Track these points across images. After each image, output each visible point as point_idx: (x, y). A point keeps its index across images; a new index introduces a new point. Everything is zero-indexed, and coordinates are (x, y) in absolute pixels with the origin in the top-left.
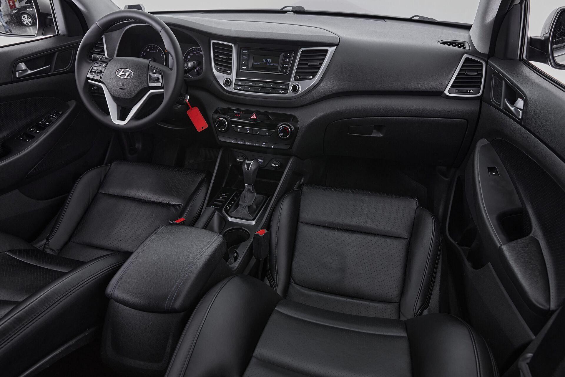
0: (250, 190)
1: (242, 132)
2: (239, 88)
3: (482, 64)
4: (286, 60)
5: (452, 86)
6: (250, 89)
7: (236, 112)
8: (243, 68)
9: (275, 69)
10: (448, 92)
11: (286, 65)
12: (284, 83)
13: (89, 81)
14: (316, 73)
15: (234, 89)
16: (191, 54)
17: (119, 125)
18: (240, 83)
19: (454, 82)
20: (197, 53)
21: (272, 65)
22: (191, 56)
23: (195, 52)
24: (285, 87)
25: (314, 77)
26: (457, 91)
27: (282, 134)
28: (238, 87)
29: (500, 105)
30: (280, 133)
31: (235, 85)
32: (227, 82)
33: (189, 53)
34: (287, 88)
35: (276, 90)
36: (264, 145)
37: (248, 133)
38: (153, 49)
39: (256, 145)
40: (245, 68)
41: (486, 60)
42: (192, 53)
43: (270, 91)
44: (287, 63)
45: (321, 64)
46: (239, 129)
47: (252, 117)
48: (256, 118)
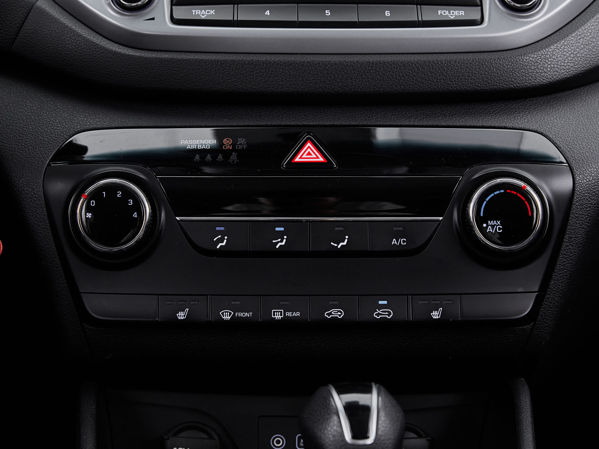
1: (247, 249)
6: (268, 13)
15: (175, 21)
27: (492, 225)
28: (196, 12)
31: (174, 3)
35: (419, 13)
39: (337, 313)
43: (387, 14)
46: (223, 234)
47: (297, 159)
48: (321, 159)
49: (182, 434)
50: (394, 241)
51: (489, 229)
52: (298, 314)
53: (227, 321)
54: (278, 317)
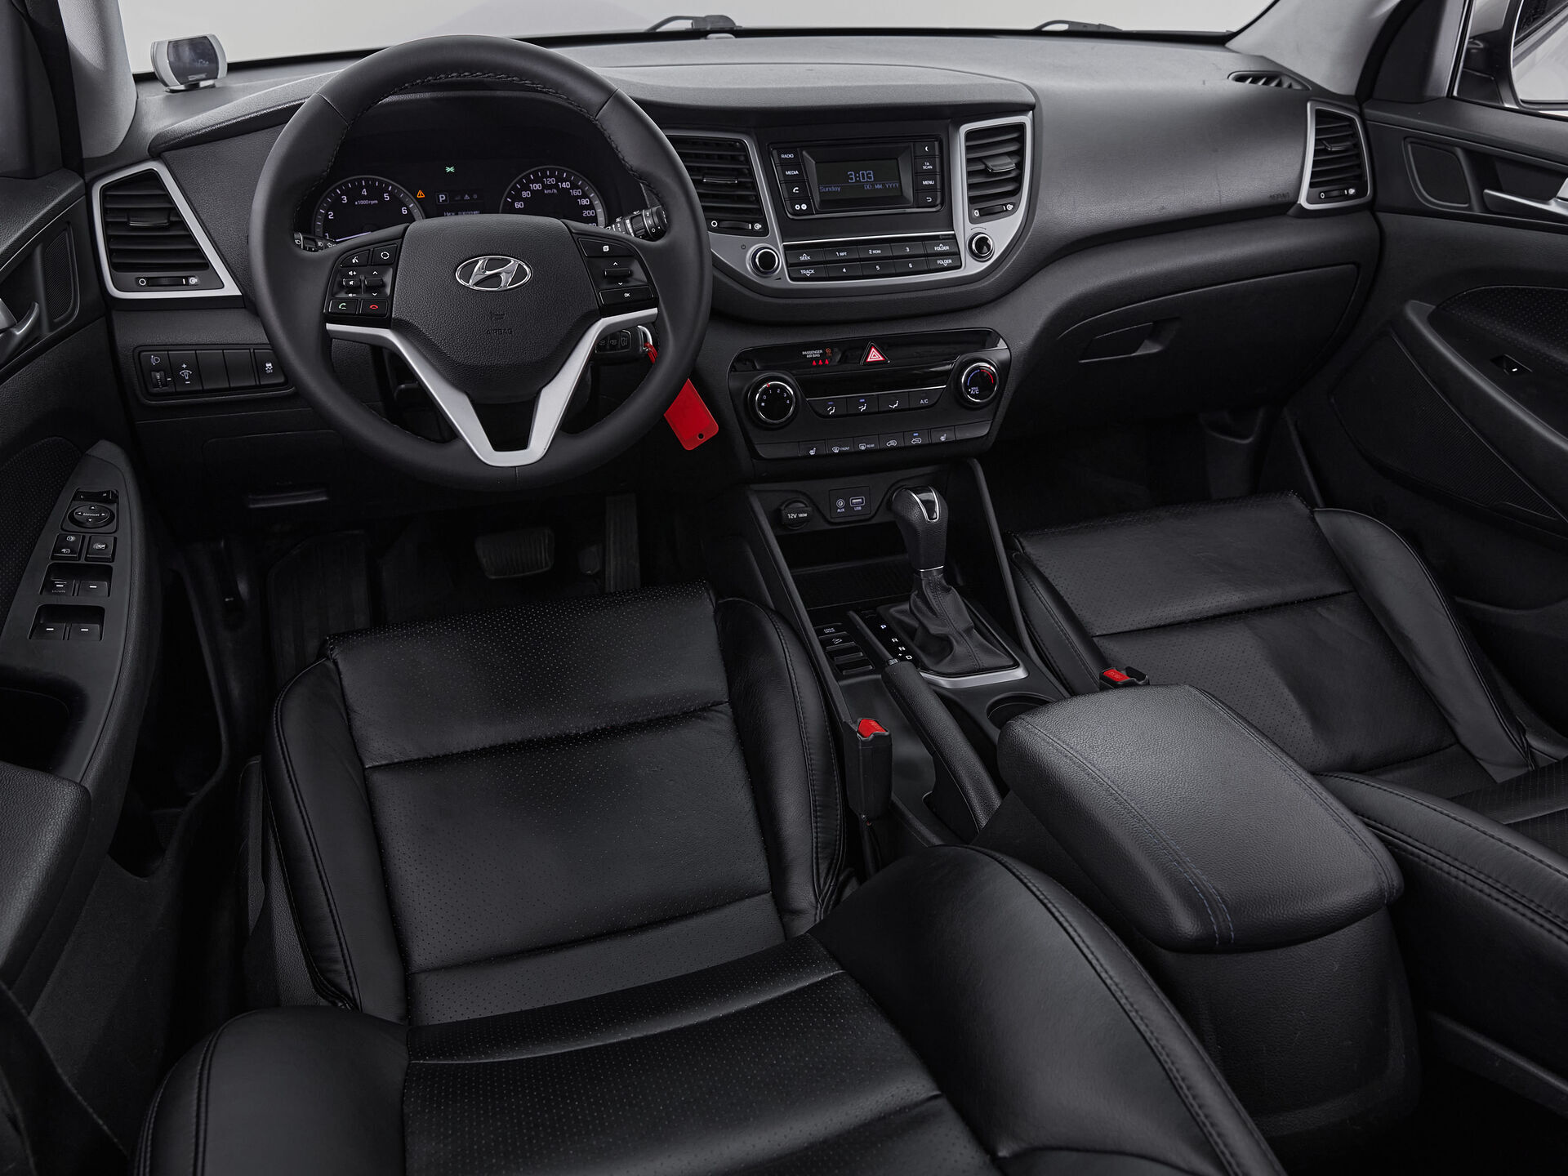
0: (940, 584)
1: (845, 413)
2: (808, 273)
3: (1352, 120)
4: (925, 168)
5: (1312, 185)
6: (844, 270)
7: (810, 354)
8: (797, 207)
9: (897, 199)
10: (1309, 201)
11: (931, 182)
12: (938, 236)
13: (329, 326)
14: (1017, 191)
15: (792, 279)
16: (525, 194)
17: (515, 467)
18: (804, 258)
19: (1314, 174)
20: (545, 187)
21: (878, 186)
22: (525, 200)
23: (537, 187)
24: (948, 248)
25: (1016, 206)
26: (1323, 196)
27: (975, 390)
28: (803, 272)
29: (1470, 208)
30: (967, 388)
31: (789, 265)
32: (767, 262)
33: (519, 192)
34: (956, 250)
35: (927, 263)
36: (916, 441)
37: (864, 413)
38: (364, 192)
39: (893, 443)
40: (804, 207)
41: (1356, 108)
42: (528, 189)
43: (910, 266)
44: (929, 175)
45: (1020, 166)
46: (832, 406)
47: (869, 360)
48: (881, 359)
49: (791, 506)
50: (922, 402)
51: (972, 392)
52: (873, 446)
53: (837, 453)
54: (863, 448)
